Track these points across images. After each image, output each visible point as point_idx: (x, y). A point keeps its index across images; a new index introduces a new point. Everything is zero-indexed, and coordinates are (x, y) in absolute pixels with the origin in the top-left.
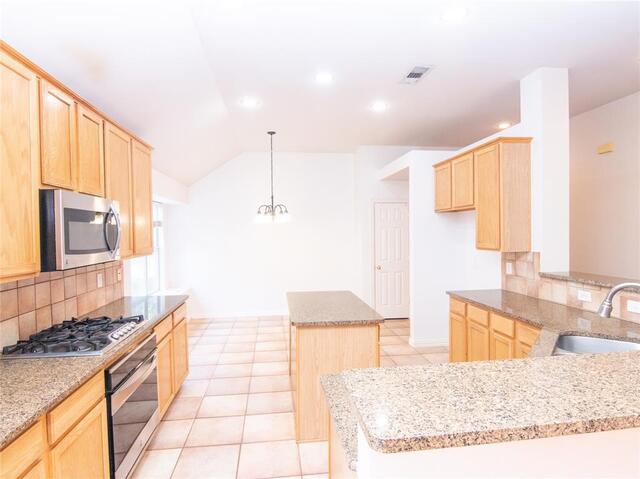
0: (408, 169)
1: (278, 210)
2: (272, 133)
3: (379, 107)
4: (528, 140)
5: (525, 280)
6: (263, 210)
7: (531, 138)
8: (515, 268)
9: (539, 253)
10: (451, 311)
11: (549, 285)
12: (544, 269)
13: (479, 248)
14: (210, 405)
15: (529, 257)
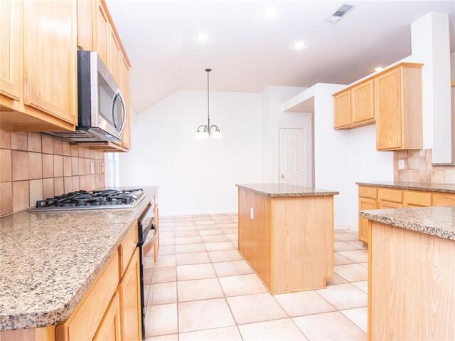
0: (313, 98)
1: (213, 129)
2: (208, 70)
3: (300, 46)
4: (419, 66)
5: (417, 171)
6: (202, 129)
7: (423, 65)
8: (407, 163)
9: (431, 149)
10: (360, 197)
11: (442, 172)
12: (435, 161)
13: (379, 150)
14: (183, 271)
15: (422, 154)
